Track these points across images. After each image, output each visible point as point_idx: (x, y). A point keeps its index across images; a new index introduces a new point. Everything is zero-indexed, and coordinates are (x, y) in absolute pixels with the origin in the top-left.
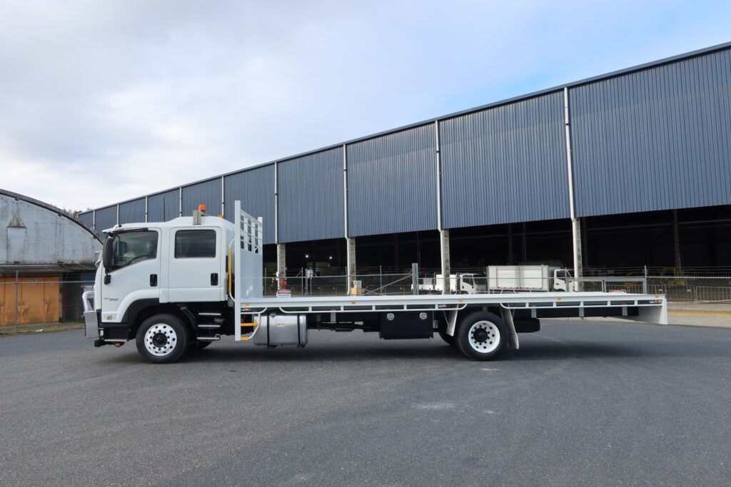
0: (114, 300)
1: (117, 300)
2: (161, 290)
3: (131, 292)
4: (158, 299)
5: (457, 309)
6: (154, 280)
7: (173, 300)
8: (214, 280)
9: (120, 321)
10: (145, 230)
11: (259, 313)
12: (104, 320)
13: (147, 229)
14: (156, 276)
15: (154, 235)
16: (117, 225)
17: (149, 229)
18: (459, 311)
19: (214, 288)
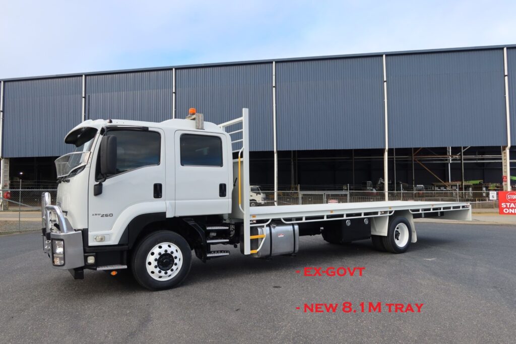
0: (107, 215)
1: (111, 215)
2: (168, 202)
3: (131, 205)
4: (164, 214)
5: (388, 214)
6: (158, 191)
7: (179, 214)
8: (223, 190)
9: (116, 243)
10: (145, 129)
11: (265, 224)
12: (91, 243)
13: (147, 128)
14: (160, 185)
15: (156, 136)
16: (108, 121)
17: (150, 129)
18: (390, 216)
19: (223, 199)
